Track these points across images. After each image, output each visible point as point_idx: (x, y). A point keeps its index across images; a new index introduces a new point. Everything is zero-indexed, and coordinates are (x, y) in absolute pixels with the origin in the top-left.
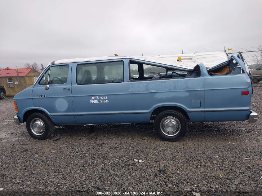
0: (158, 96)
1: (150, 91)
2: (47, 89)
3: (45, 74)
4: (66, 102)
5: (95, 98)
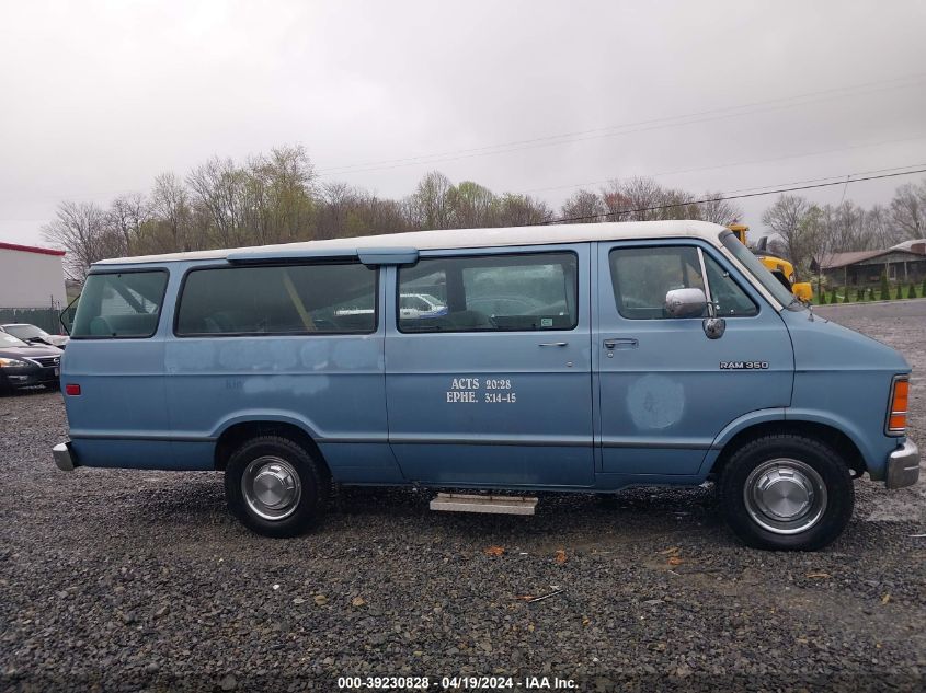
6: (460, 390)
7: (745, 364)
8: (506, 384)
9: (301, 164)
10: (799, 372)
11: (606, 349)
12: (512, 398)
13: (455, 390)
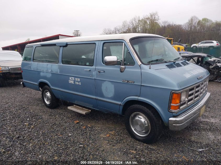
6: (71, 80)
7: (128, 81)
8: (79, 80)
9: (156, 17)
10: (142, 85)
11: (98, 73)
12: (80, 84)
13: (70, 80)
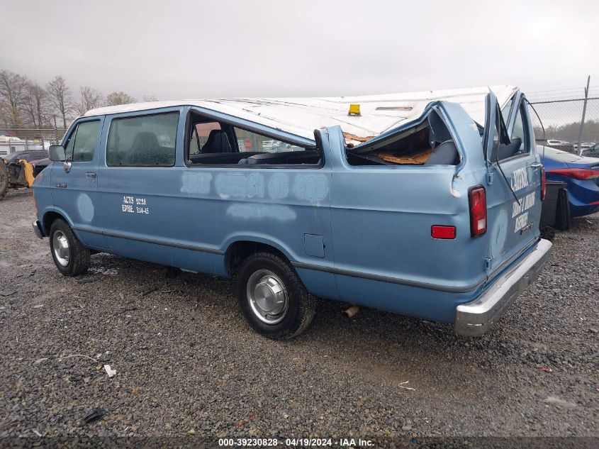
0: (234, 211)
1: (218, 196)
2: (67, 171)
3: (70, 137)
4: (91, 203)
5: (128, 200)
